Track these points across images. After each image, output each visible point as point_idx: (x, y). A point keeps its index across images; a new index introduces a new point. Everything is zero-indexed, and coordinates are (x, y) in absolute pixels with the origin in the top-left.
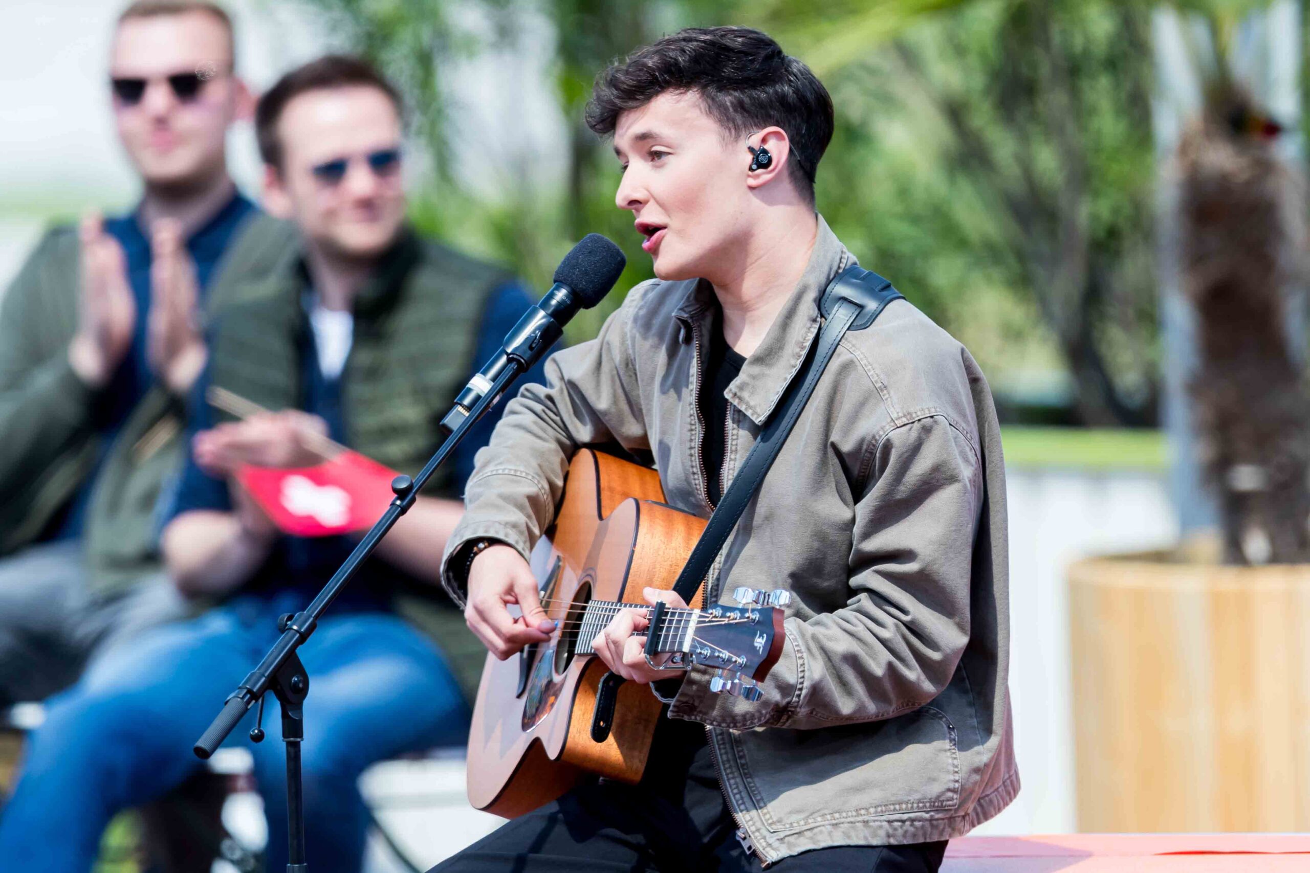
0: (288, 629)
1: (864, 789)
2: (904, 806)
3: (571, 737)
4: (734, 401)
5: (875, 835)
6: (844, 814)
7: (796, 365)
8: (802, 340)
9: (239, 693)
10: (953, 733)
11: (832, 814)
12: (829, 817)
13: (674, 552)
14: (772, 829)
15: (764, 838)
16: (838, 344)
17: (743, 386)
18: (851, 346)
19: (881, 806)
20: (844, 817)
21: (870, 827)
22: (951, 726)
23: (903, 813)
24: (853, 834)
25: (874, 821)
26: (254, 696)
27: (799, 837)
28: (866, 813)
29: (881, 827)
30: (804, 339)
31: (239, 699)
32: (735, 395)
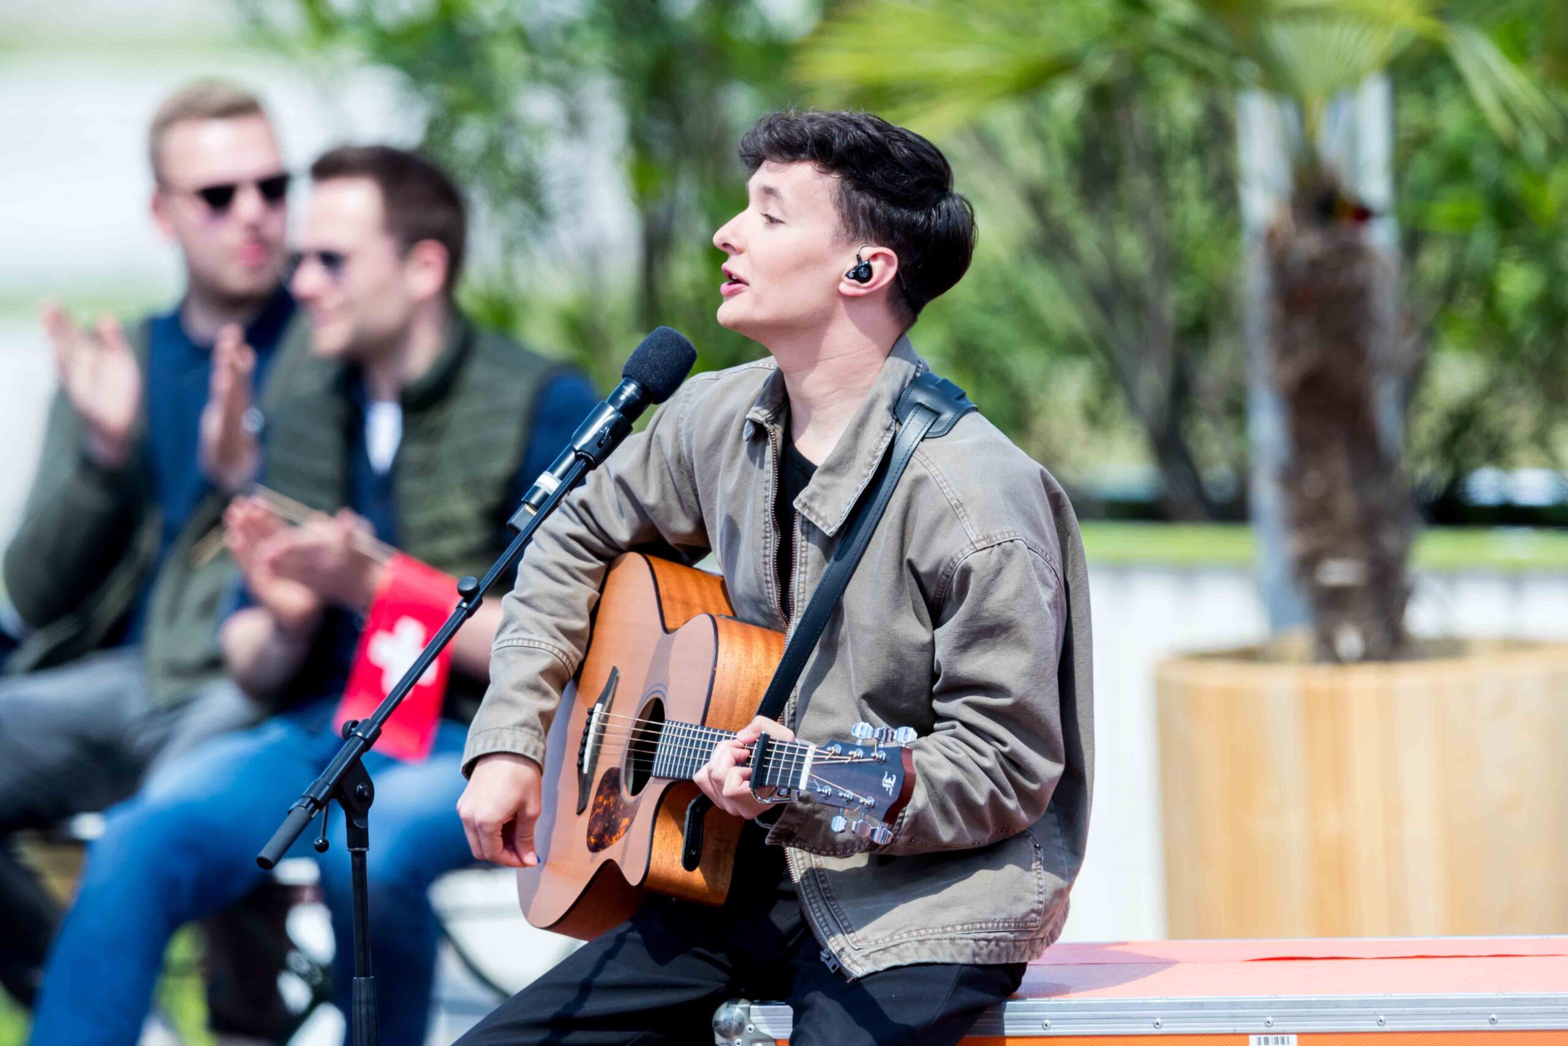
0: (352, 736)
1: (950, 906)
2: (990, 925)
3: (653, 863)
4: (804, 512)
5: (961, 954)
6: (930, 931)
7: (869, 475)
8: (874, 449)
9: (303, 803)
10: (1039, 852)
11: (918, 930)
12: (915, 934)
13: (755, 671)
14: (857, 946)
15: (849, 956)
16: (911, 455)
17: (813, 496)
18: (924, 458)
19: (968, 924)
20: (930, 934)
21: (956, 944)
22: (1037, 845)
23: (989, 932)
24: (939, 951)
25: (961, 939)
26: (318, 804)
27: (885, 953)
28: (953, 930)
29: (967, 945)
30: (877, 449)
31: (302, 808)
32: (805, 505)
